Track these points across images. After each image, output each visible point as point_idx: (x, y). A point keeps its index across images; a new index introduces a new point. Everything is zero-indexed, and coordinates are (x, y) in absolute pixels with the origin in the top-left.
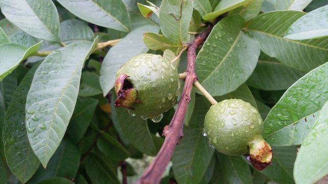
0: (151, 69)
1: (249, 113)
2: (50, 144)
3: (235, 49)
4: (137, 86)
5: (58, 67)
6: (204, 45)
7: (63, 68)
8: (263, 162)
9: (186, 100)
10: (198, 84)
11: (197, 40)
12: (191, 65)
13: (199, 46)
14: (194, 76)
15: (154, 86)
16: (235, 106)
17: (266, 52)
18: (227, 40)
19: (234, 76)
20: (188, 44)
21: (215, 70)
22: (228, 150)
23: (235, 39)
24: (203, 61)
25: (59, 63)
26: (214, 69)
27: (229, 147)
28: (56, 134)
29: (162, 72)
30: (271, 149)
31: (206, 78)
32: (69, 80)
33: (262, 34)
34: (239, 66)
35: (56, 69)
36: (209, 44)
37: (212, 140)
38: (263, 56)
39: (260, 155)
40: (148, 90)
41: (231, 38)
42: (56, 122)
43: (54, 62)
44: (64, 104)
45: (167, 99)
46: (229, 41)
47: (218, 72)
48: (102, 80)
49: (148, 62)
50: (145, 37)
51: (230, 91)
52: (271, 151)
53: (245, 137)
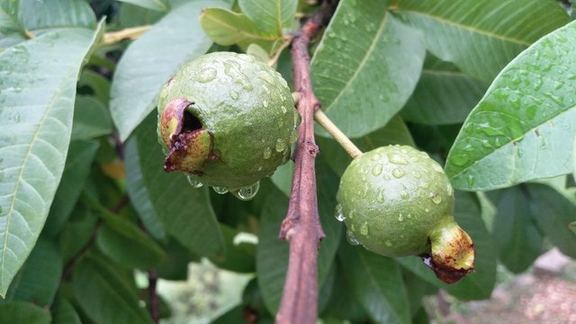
0: (239, 88)
1: (429, 174)
2: (12, 246)
3: (381, 45)
4: (211, 125)
5: (22, 80)
6: (324, 37)
7: (32, 82)
8: (458, 267)
9: (311, 152)
10: (322, 116)
11: (307, 28)
12: (304, 77)
13: (311, 38)
14: (314, 101)
15: (248, 123)
16: (403, 161)
17: (435, 52)
18: (365, 30)
19: (381, 97)
20: (291, 34)
21: (346, 88)
22: (389, 247)
23: (378, 26)
24: (323, 69)
25: (25, 71)
26: (344, 85)
27: (392, 242)
28: (26, 224)
29: (264, 92)
30: (471, 243)
31: (330, 103)
32: (48, 108)
33: (425, 17)
34: (389, 79)
35: (18, 84)
36: (333, 35)
37: (358, 227)
38: (431, 62)
39: (453, 255)
40: (235, 133)
41: (372, 25)
42: (23, 196)
43: (12, 69)
44: (41, 158)
45: (274, 150)
46: (369, 30)
47: (352, 91)
48: (115, 109)
50: (204, 18)
52: (472, 246)
53: (424, 222)
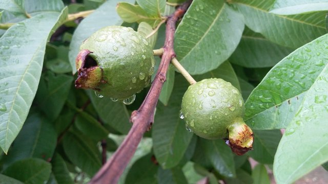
0: (119, 44)
1: (229, 94)
2: (11, 128)
3: (218, 23)
4: (102, 64)
5: (21, 41)
6: (184, 18)
7: (26, 42)
8: (244, 146)
9: (161, 80)
10: (175, 61)
11: (177, 13)
12: (169, 40)
13: (179, 18)
14: (171, 53)
15: (122, 64)
16: (215, 87)
17: (251, 27)
18: (209, 13)
19: (216, 52)
20: (167, 16)
21: (196, 46)
22: (205, 134)
23: (218, 12)
24: (182, 36)
25: (23, 36)
26: (195, 45)
27: (207, 131)
28: (18, 117)
29: (132, 47)
30: (252, 133)
31: (186, 55)
32: (33, 56)
33: (247, 7)
34: (222, 42)
35: (19, 43)
36: (189, 17)
37: (189, 123)
38: (247, 31)
39: (241, 139)
40: (115, 69)
41: (214, 11)
42: (17, 103)
43: (16, 35)
44: (27, 82)
45: (138, 79)
46: (212, 14)
47: (199, 48)
48: (71, 56)
49: (116, 36)
50: (118, 8)
51: (212, 68)
52: (252, 135)
53: (225, 120)
